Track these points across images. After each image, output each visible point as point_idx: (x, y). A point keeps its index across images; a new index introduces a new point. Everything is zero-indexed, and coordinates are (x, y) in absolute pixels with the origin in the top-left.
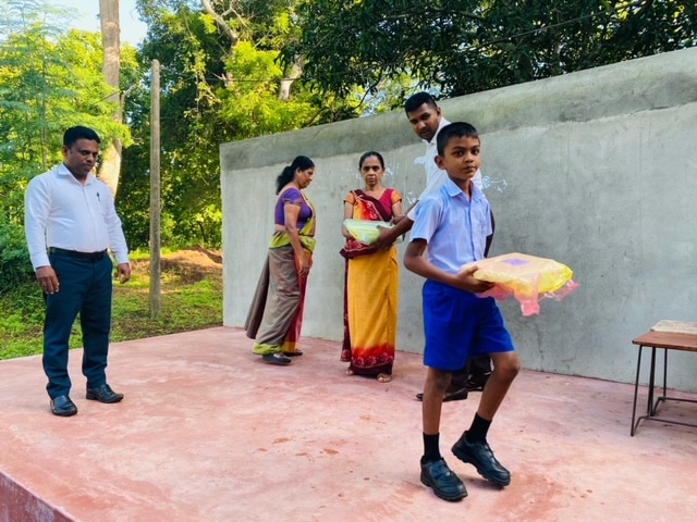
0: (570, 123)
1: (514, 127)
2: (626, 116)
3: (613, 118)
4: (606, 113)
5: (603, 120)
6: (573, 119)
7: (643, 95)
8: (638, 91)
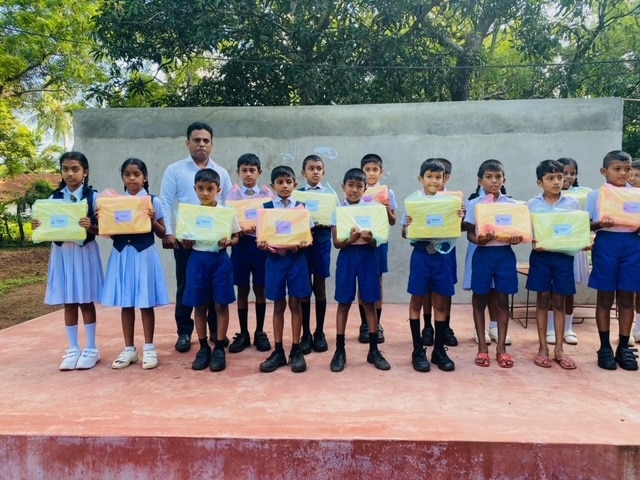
0: (434, 135)
1: (396, 134)
2: (468, 136)
3: (460, 136)
4: (456, 132)
5: (454, 136)
6: (436, 134)
7: (478, 125)
8: (475, 121)
